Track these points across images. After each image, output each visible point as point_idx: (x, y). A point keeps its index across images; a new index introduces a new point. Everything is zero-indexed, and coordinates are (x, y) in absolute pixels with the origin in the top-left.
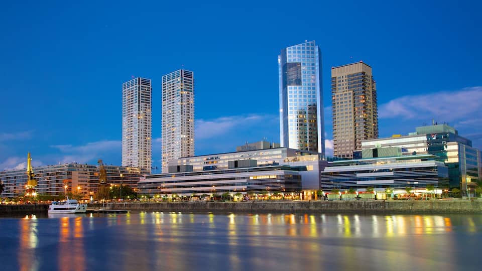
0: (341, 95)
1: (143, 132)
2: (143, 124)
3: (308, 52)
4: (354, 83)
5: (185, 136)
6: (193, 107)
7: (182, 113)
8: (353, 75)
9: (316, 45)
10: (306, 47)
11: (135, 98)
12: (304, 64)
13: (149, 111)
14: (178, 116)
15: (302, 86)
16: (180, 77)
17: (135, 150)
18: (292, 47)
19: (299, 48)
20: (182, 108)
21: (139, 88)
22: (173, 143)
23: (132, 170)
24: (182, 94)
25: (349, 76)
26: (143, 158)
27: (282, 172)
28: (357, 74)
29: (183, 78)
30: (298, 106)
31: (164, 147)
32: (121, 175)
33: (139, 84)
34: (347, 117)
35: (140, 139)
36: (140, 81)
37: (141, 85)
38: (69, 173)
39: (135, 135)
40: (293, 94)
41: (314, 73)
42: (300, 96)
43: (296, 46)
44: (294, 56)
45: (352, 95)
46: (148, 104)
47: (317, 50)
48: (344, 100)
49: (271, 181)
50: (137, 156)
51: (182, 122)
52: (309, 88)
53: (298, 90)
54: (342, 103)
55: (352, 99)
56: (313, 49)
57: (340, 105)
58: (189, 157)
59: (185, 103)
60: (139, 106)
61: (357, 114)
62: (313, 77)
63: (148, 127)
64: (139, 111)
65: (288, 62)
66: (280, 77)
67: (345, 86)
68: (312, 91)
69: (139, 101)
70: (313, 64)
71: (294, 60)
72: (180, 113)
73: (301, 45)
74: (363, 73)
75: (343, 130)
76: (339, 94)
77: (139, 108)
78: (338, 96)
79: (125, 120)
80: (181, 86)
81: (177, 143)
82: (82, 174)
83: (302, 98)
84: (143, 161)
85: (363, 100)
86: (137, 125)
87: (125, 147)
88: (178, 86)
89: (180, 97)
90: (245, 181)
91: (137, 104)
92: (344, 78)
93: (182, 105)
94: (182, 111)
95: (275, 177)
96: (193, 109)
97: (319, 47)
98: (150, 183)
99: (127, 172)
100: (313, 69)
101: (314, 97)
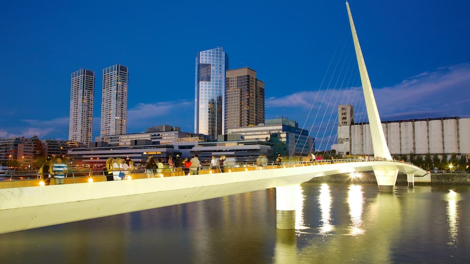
0: (232, 91)
1: (86, 113)
2: (86, 107)
3: (217, 56)
4: (241, 83)
5: (118, 118)
6: (127, 94)
7: (117, 99)
8: (241, 77)
9: (223, 51)
10: (215, 52)
11: (81, 85)
12: (213, 65)
13: (91, 96)
14: (114, 102)
15: (211, 82)
16: (116, 71)
17: (79, 127)
18: (204, 51)
19: (210, 53)
20: (117, 95)
21: (84, 77)
22: (109, 123)
23: (71, 143)
24: (117, 84)
25: (238, 77)
26: (85, 134)
27: (165, 150)
28: (244, 77)
29: (119, 71)
30: (207, 98)
31: (103, 126)
32: (62, 148)
33: (84, 74)
34: (235, 108)
35: (83, 119)
36: (85, 72)
37: (85, 75)
38: (16, 145)
39: (80, 115)
40: (204, 88)
41: (221, 72)
42: (209, 90)
43: (208, 51)
44: (206, 58)
45: (239, 92)
46: (91, 91)
47: (223, 55)
48: (233, 96)
49: (157, 156)
50: (80, 132)
51: (116, 107)
52: (217, 84)
53: (208, 85)
54: (232, 97)
55: (239, 95)
56: (221, 54)
57: (231, 99)
58: (121, 134)
59: (119, 92)
60: (83, 92)
61: (243, 106)
62: (219, 76)
63: (90, 109)
64: (83, 96)
65: (201, 63)
66: (196, 74)
67: (235, 85)
68: (218, 86)
69: (83, 88)
70: (220, 66)
71: (206, 62)
72: (115, 100)
73: (211, 51)
74: (248, 76)
75: (232, 118)
76: (230, 91)
77: (83, 94)
78: (229, 92)
79: (72, 102)
80: (118, 78)
81: (113, 123)
82: (27, 146)
83: (211, 92)
84: (85, 136)
85: (247, 96)
86: (81, 107)
87: (71, 125)
88: (115, 78)
89: (116, 87)
90: (140, 155)
91: (82, 90)
92: (235, 79)
93: (117, 93)
94: (117, 97)
95: (160, 153)
96: (127, 96)
97: (225, 53)
98: (75, 155)
99: (67, 145)
100: (220, 69)
101: (220, 91)
